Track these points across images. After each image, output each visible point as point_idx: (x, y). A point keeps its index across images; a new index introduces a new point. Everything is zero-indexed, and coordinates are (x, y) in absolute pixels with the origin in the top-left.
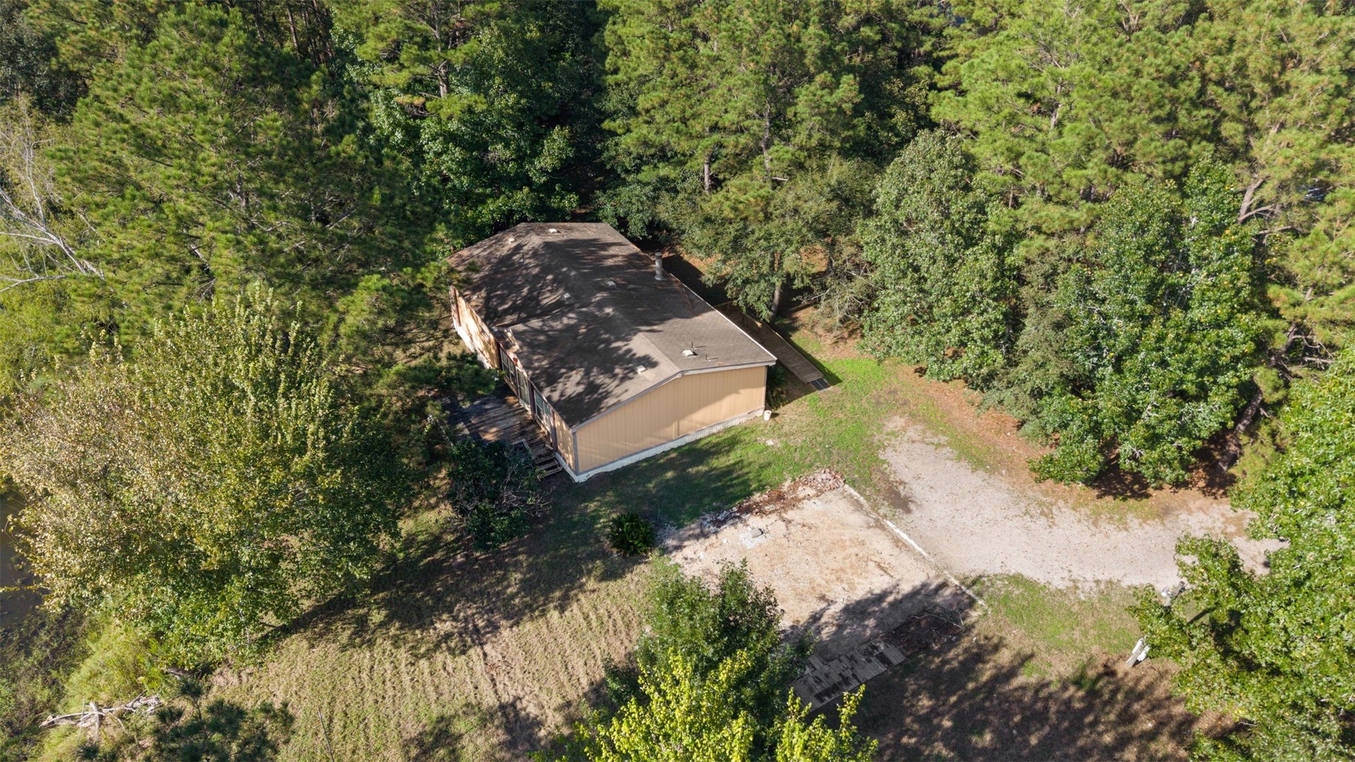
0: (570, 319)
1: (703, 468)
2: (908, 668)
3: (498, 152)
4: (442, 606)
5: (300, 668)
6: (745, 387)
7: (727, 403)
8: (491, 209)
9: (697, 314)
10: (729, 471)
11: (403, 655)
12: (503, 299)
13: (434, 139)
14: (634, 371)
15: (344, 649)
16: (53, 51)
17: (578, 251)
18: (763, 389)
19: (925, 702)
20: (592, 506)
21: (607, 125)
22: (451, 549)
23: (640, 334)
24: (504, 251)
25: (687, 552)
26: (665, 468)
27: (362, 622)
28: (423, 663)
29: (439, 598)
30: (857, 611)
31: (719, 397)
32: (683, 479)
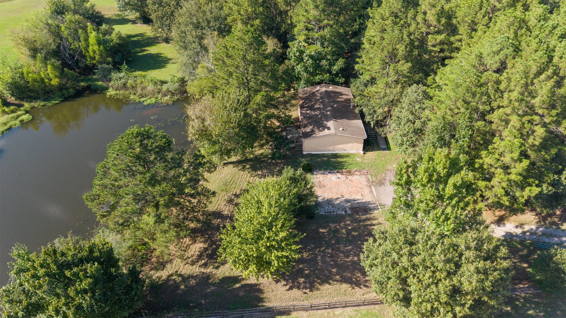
0: (317, 113)
1: (334, 160)
2: (349, 215)
3: (324, 62)
4: (261, 169)
5: (230, 170)
6: (357, 142)
7: (350, 145)
8: (318, 78)
9: (353, 119)
10: (341, 162)
11: (249, 175)
12: (307, 103)
13: (307, 56)
14: (324, 130)
15: (239, 170)
16: (226, 19)
17: (332, 95)
18: (362, 145)
19: (348, 222)
20: (303, 160)
21: (357, 60)
22: (269, 158)
23: (332, 121)
24: (315, 90)
25: (318, 176)
26: (325, 157)
27: (244, 167)
28: (252, 178)
29: (261, 167)
30: (347, 201)
31: (348, 143)
32: (328, 161)
